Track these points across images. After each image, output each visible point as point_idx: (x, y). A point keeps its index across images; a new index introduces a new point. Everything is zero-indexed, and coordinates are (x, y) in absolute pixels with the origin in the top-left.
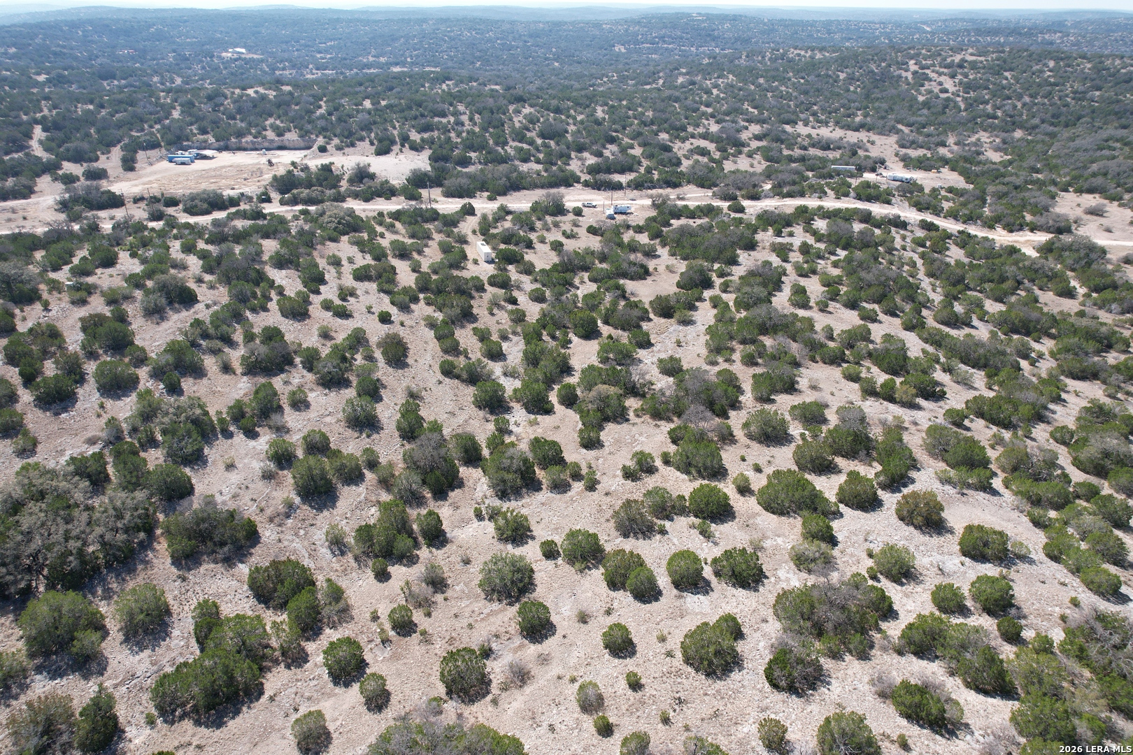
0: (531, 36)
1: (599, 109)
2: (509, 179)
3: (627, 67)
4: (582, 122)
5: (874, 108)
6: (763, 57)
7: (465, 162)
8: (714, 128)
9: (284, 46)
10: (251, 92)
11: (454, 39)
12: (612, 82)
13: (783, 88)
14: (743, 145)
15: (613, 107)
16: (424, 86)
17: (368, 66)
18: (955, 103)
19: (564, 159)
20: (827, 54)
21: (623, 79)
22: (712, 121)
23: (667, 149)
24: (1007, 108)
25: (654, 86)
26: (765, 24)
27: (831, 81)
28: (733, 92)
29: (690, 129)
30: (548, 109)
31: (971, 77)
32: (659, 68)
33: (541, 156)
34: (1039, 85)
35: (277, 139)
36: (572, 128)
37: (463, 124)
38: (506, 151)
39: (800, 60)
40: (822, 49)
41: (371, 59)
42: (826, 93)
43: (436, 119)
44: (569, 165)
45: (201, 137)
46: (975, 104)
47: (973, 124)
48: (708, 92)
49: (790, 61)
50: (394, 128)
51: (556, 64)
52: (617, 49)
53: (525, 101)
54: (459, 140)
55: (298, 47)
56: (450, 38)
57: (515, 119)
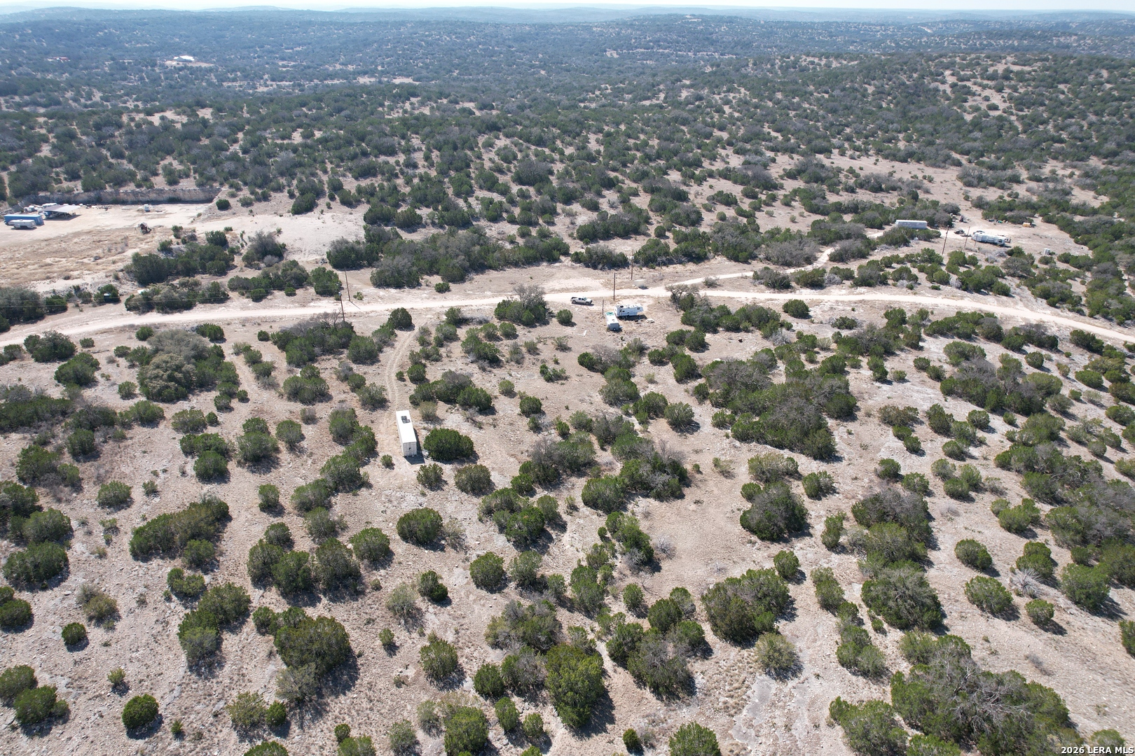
0: (516, 40)
1: (592, 138)
2: (468, 254)
3: (622, 76)
4: (571, 158)
5: (916, 131)
6: (773, 65)
7: (412, 224)
8: (736, 162)
9: (245, 52)
10: (156, 119)
11: (431, 45)
12: (605, 96)
13: (806, 105)
14: (776, 187)
15: (609, 135)
16: (382, 105)
17: (332, 76)
18: (1011, 123)
19: (547, 216)
20: (845, 62)
21: (618, 93)
22: (730, 150)
23: (682, 197)
24: (1073, 128)
25: (655, 101)
26: (762, 26)
27: (859, 96)
28: (748, 110)
29: (706, 164)
30: (528, 141)
31: (1021, 91)
32: (658, 79)
33: (517, 211)
34: (1103, 100)
35: (167, 188)
36: (558, 167)
37: (415, 166)
38: (470, 206)
39: (814, 69)
40: (838, 56)
41: (338, 67)
42: (857, 111)
43: (382, 158)
44: (553, 224)
45: (65, 185)
46: (1034, 124)
47: (1040, 149)
48: (720, 111)
49: (803, 70)
50: (325, 172)
51: (543, 72)
52: (608, 54)
53: (499, 129)
54: (408, 189)
55: (259, 53)
56: (427, 43)
57: (485, 156)
